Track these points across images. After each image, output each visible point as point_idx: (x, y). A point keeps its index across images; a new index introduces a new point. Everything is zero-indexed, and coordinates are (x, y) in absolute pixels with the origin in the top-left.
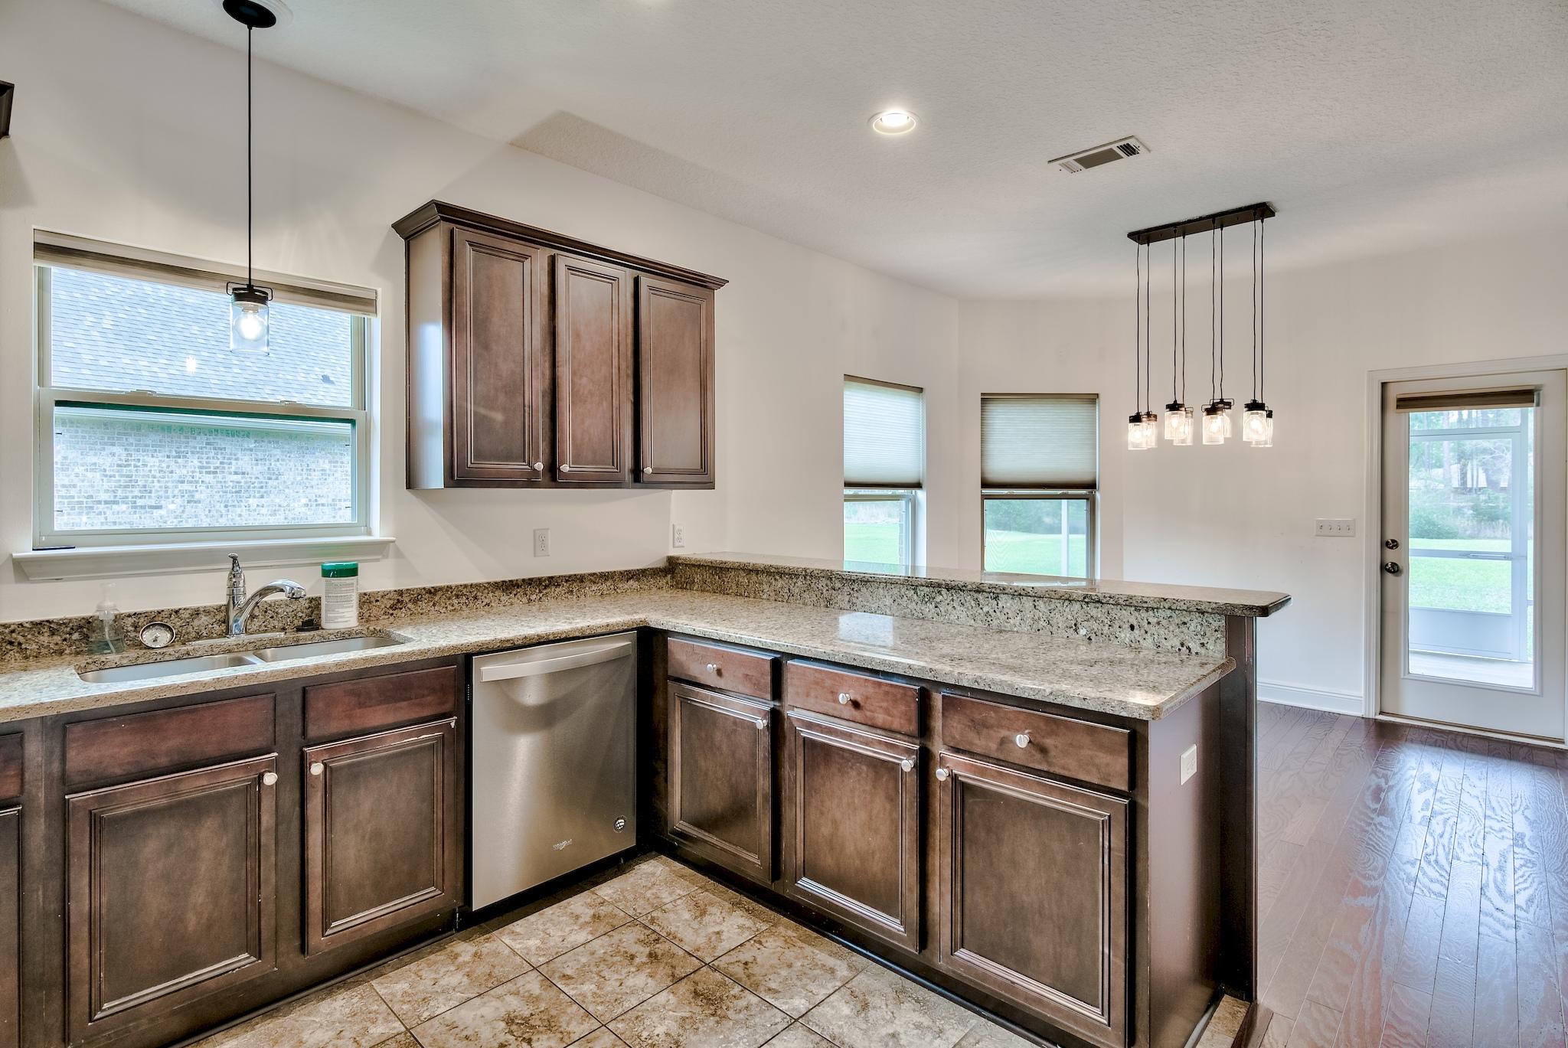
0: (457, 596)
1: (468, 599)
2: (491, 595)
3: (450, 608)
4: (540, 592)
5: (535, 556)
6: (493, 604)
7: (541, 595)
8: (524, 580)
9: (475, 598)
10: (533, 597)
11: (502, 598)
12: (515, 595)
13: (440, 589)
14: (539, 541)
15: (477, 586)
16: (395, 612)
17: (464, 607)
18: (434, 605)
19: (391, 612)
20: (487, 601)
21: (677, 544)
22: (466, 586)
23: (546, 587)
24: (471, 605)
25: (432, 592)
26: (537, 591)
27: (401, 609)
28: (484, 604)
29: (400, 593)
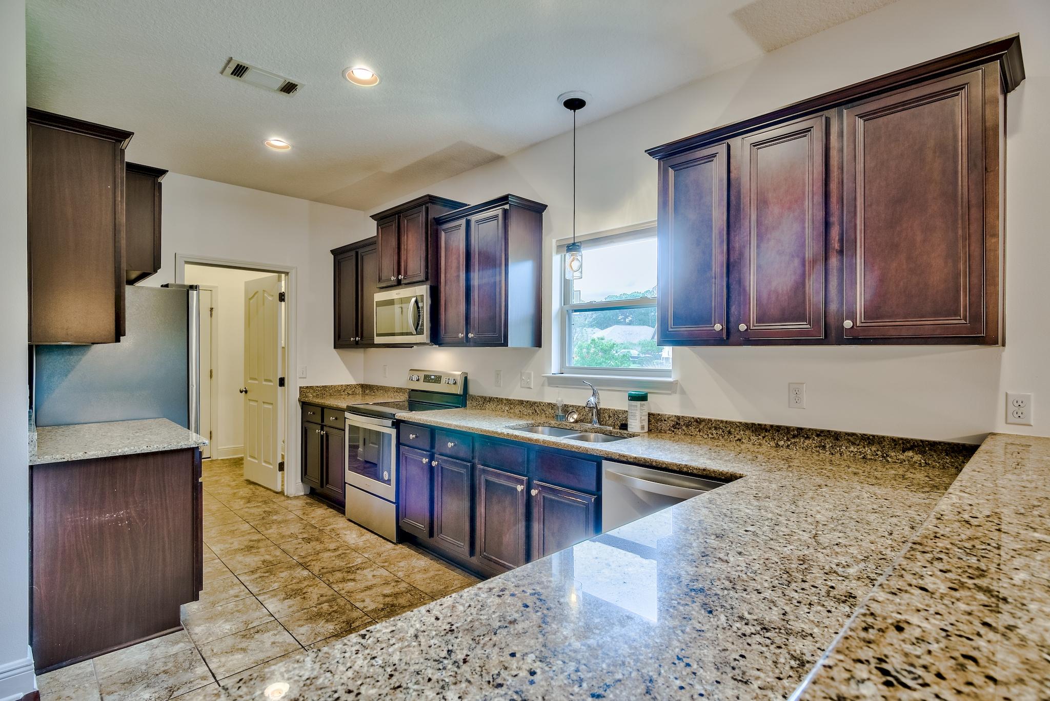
0: (716, 428)
1: (723, 432)
2: (742, 432)
3: (710, 436)
4: (788, 440)
5: (789, 407)
6: (744, 441)
7: (789, 443)
8: (772, 426)
9: (730, 432)
10: (781, 443)
11: (752, 438)
12: (764, 437)
13: (704, 420)
14: (795, 394)
15: (731, 423)
16: (675, 430)
17: (720, 437)
18: (699, 431)
19: (673, 429)
20: (738, 437)
21: (1011, 419)
22: (722, 422)
23: (794, 437)
24: (726, 437)
25: (699, 421)
26: (785, 438)
27: (679, 429)
28: (736, 439)
29: (678, 418)
